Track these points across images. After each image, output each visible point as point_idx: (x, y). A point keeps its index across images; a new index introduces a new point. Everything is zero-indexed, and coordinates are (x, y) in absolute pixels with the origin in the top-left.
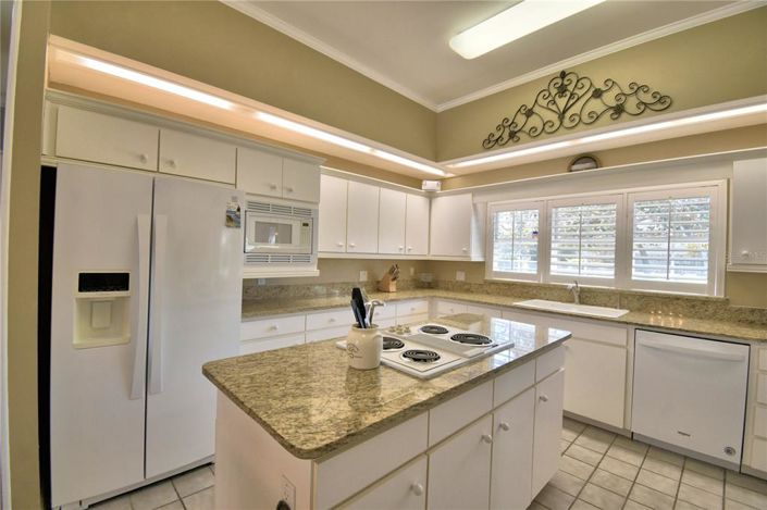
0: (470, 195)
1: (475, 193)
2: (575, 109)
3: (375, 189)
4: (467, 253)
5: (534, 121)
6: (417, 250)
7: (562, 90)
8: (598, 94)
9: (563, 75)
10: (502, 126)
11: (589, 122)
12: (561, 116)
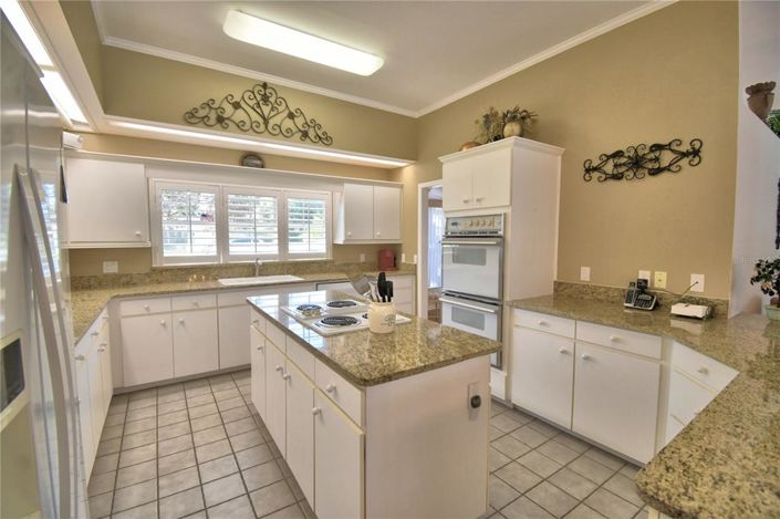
0: (142, 167)
1: (148, 164)
2: (276, 121)
5: (239, 115)
7: (265, 99)
8: (291, 116)
9: (265, 85)
10: (208, 105)
11: (287, 135)
12: (266, 121)
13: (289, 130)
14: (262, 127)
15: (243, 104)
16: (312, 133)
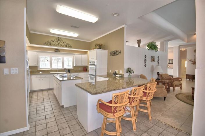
0: (36, 52)
1: (37, 52)
5: (54, 43)
8: (64, 43)
9: (59, 38)
10: (48, 42)
11: (63, 46)
12: (59, 44)
13: (63, 45)
14: (58, 45)
15: (55, 41)
16: (68, 46)
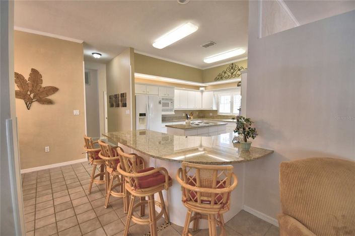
1: (214, 91)
2: (234, 73)
3: (186, 91)
4: (212, 108)
5: (226, 75)
6: (198, 107)
7: (232, 68)
8: (239, 70)
9: (232, 64)
10: (219, 75)
13: (238, 75)
14: (231, 76)
15: (227, 72)
